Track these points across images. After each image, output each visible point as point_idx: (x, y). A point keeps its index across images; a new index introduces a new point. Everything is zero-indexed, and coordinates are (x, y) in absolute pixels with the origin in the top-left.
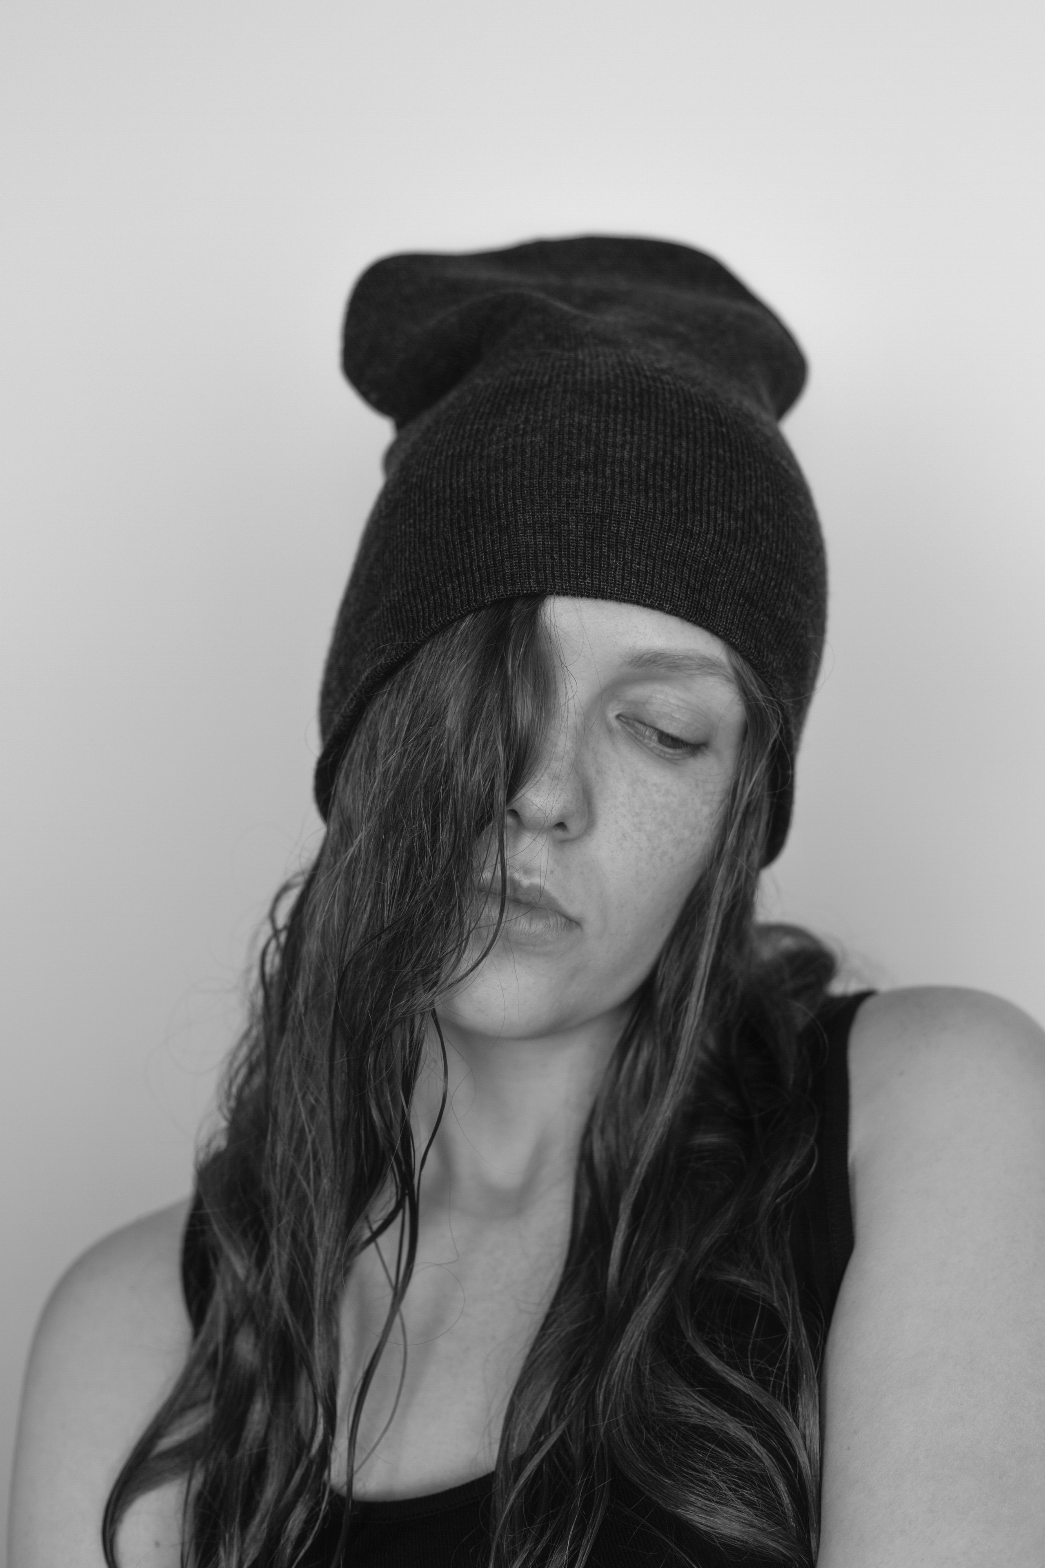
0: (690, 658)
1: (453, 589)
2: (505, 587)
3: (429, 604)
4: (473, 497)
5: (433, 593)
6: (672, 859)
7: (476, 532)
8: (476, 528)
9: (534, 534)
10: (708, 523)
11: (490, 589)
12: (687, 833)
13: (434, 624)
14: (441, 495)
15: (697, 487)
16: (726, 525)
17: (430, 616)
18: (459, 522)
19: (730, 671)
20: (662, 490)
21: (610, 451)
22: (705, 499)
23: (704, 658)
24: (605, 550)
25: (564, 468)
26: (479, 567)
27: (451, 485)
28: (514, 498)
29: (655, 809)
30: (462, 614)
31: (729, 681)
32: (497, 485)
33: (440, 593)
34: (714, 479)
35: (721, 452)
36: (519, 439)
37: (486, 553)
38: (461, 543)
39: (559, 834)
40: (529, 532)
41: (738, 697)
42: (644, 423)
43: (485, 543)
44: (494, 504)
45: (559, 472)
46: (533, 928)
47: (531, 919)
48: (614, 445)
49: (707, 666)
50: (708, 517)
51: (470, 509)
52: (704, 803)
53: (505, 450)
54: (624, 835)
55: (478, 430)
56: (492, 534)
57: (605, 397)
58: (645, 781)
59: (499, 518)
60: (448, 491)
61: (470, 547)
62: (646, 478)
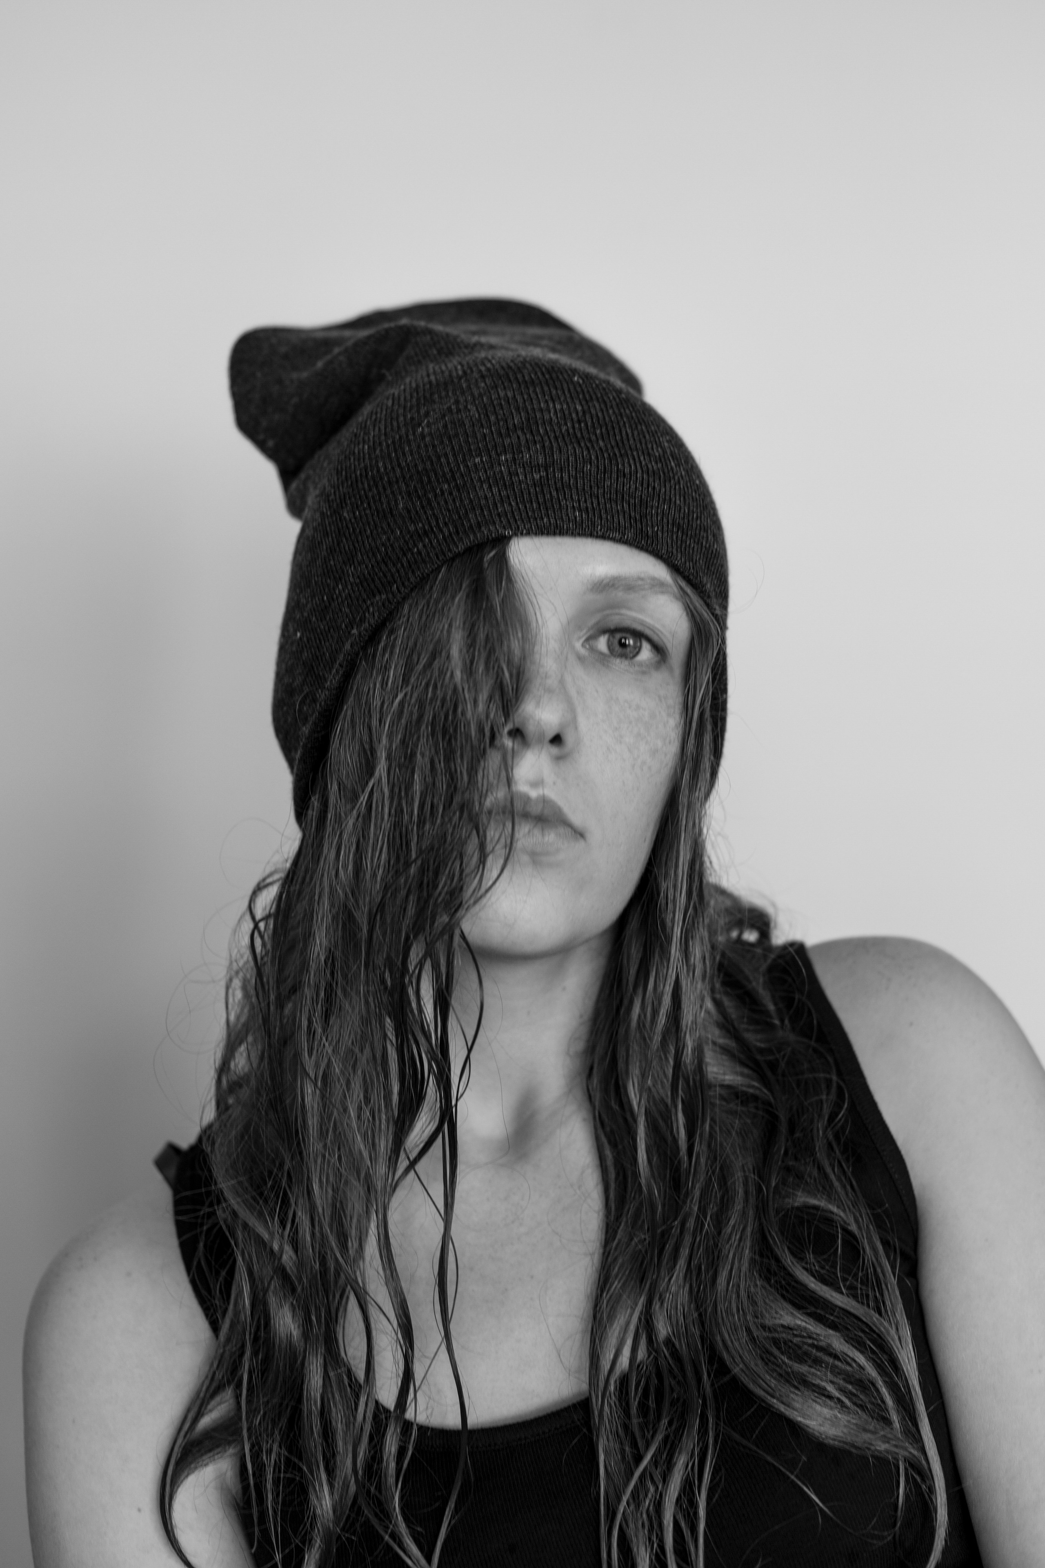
0: (642, 579)
1: (424, 546)
2: (475, 534)
3: (402, 565)
4: (425, 469)
5: (405, 554)
6: (650, 768)
7: (436, 496)
8: (434, 490)
9: (490, 487)
10: (635, 464)
11: (461, 539)
12: (659, 743)
13: (412, 579)
14: (392, 475)
15: (618, 438)
16: (650, 466)
17: (406, 574)
18: (416, 491)
19: (675, 589)
20: (590, 440)
21: (538, 415)
22: (627, 447)
23: (653, 579)
24: (554, 493)
25: (503, 431)
26: (446, 524)
27: (399, 465)
28: (464, 460)
29: (630, 723)
30: (438, 565)
31: (677, 598)
32: (446, 455)
33: (412, 554)
34: (629, 431)
35: (627, 411)
36: (455, 416)
37: (449, 511)
38: (423, 507)
39: (554, 750)
40: (485, 486)
41: (685, 614)
42: (560, 392)
43: (446, 502)
44: (447, 470)
45: (500, 434)
46: (546, 839)
47: (543, 830)
48: (541, 410)
49: (657, 585)
50: (634, 459)
51: (425, 479)
52: (669, 715)
53: (445, 426)
54: (608, 749)
55: (412, 419)
56: (451, 494)
57: (519, 376)
58: (617, 699)
59: (455, 480)
60: (398, 471)
61: (432, 509)
62: (575, 433)
